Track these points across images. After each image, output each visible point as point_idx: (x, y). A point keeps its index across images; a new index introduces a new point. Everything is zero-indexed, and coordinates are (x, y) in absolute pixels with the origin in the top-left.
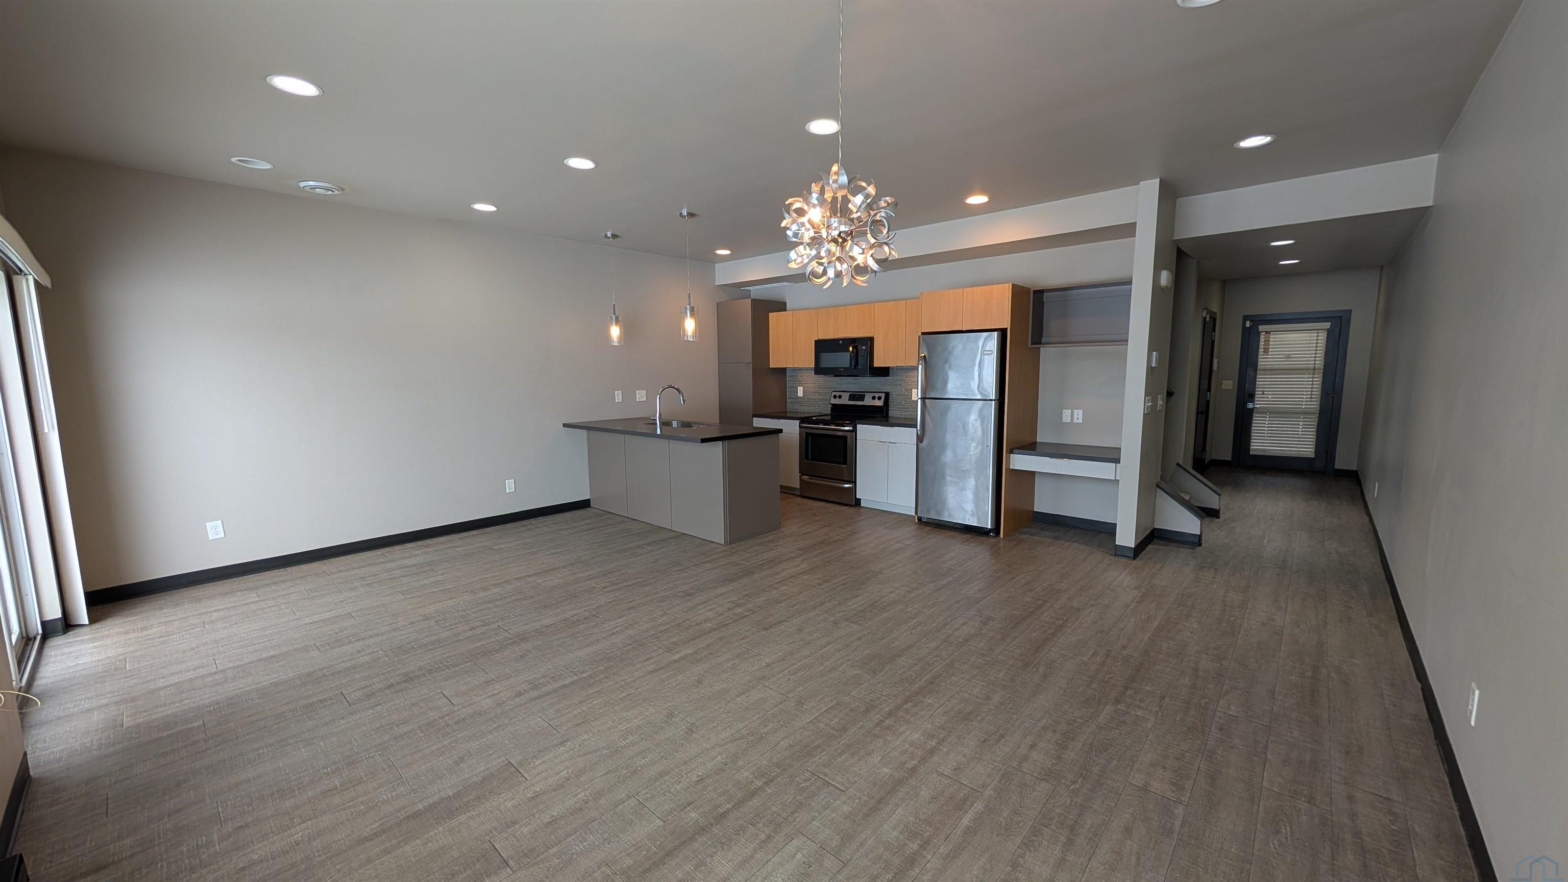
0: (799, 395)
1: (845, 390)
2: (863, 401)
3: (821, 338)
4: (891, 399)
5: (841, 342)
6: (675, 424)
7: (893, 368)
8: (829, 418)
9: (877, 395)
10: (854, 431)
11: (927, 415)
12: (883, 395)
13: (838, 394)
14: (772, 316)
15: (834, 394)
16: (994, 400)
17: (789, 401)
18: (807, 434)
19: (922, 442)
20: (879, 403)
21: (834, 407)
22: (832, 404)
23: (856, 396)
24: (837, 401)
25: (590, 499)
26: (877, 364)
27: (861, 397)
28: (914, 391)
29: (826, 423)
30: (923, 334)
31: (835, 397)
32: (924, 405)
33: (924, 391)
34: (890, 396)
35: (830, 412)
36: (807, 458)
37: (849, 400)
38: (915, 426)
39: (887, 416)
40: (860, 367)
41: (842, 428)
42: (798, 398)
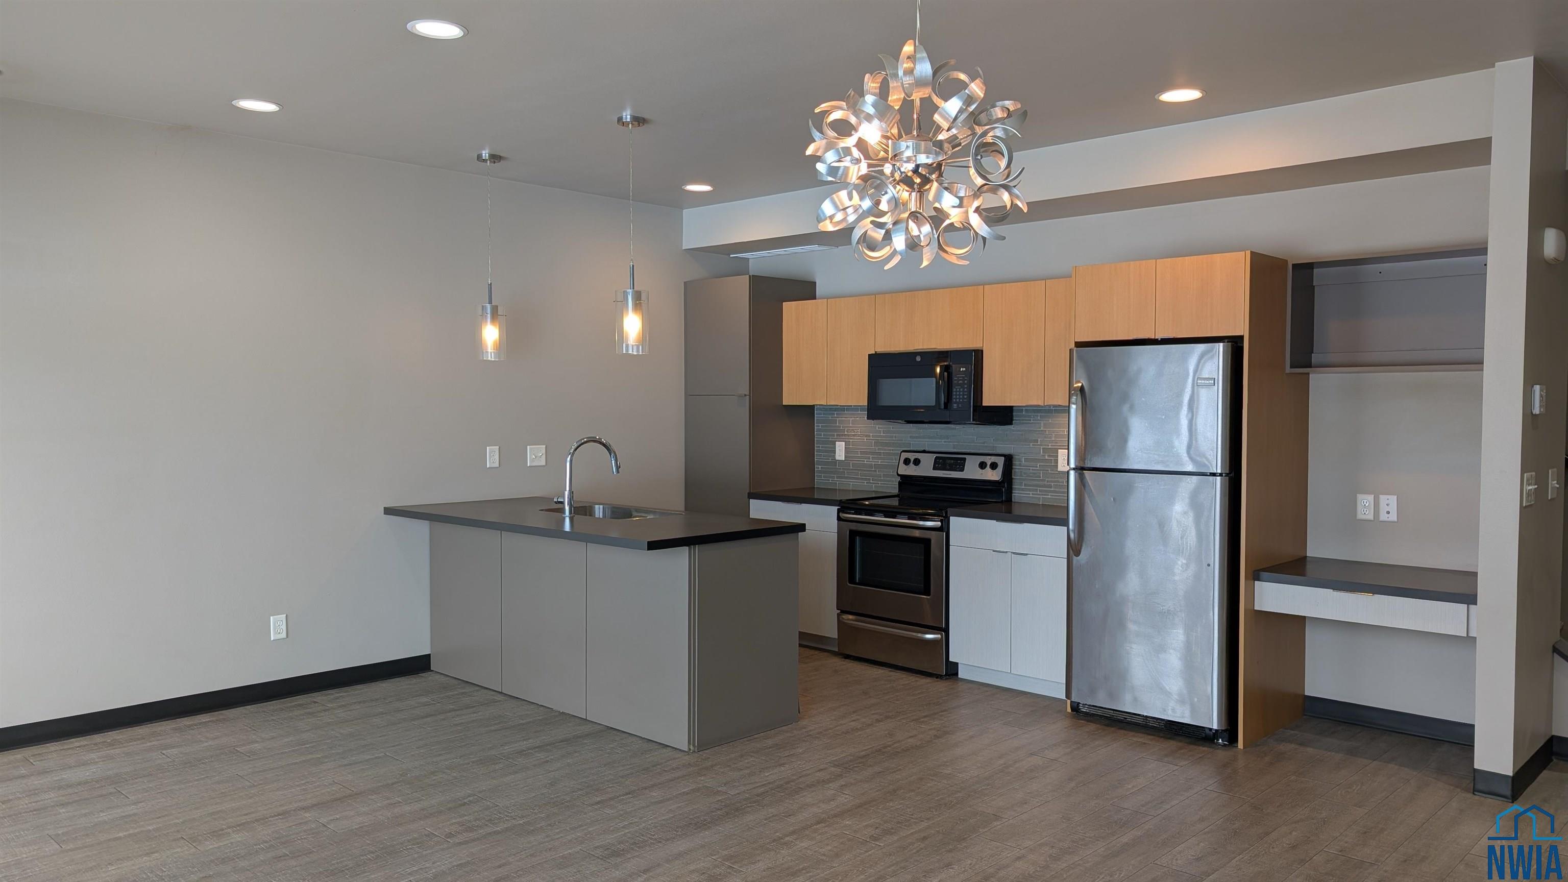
0: (837, 458)
1: (927, 449)
2: (962, 470)
3: (881, 349)
4: (1017, 468)
5: (918, 359)
6: (599, 511)
7: (1020, 409)
8: (895, 502)
9: (989, 460)
10: (945, 528)
11: (1087, 500)
12: (1001, 461)
13: (912, 456)
14: (789, 308)
15: (905, 456)
16: (1221, 475)
17: (818, 467)
18: (853, 534)
19: (1078, 553)
20: (994, 475)
21: (906, 481)
22: (902, 476)
23: (948, 461)
24: (911, 470)
25: (430, 654)
26: (989, 400)
27: (958, 463)
28: (1062, 453)
29: (890, 512)
30: (1079, 345)
31: (907, 462)
32: (1081, 483)
33: (1081, 454)
34: (1016, 462)
35: (896, 491)
36: (852, 580)
37: (934, 469)
38: (1064, 522)
39: (1009, 500)
40: (955, 406)
41: (921, 523)
42: (835, 462)
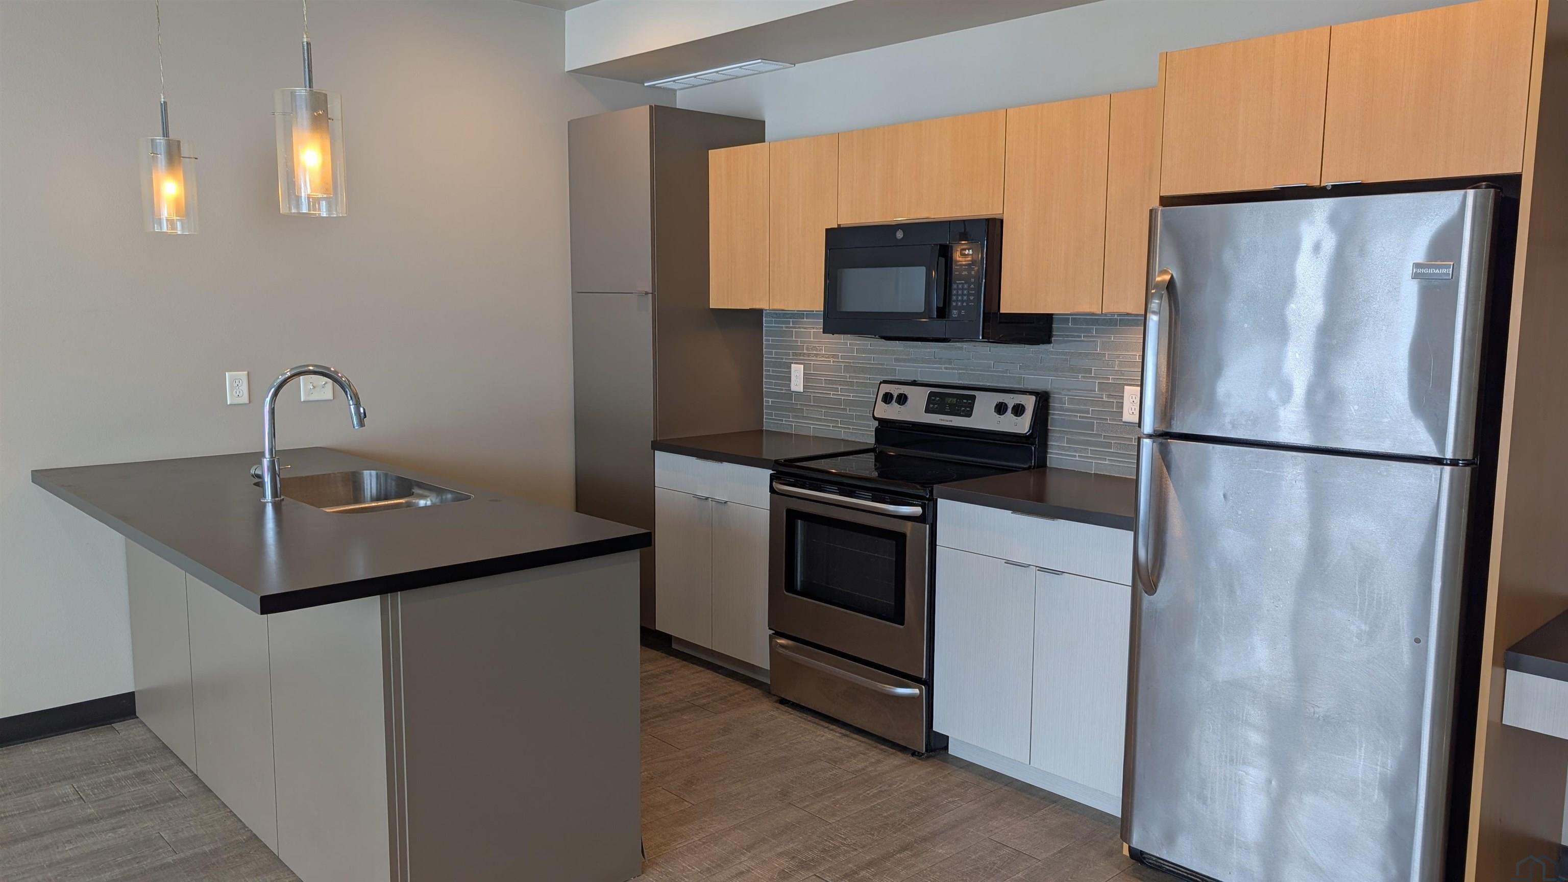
0: (794, 388)
1: (919, 379)
2: (969, 414)
3: (847, 220)
4: (1056, 415)
5: (900, 235)
7: (1065, 318)
8: (865, 466)
9: (1011, 400)
10: (929, 518)
11: (1172, 494)
12: (1029, 402)
13: (895, 390)
14: (718, 158)
15: (885, 388)
16: (1454, 463)
17: (768, 401)
19: (1152, 588)
20: (1022, 425)
21: (885, 428)
22: (881, 421)
23: (949, 400)
25: (133, 693)
26: (1010, 303)
27: (965, 406)
28: (1131, 393)
29: (848, 486)
30: (1167, 201)
31: (887, 398)
32: (1164, 458)
33: (1166, 409)
34: (1053, 404)
35: (871, 440)
36: (790, 586)
37: (927, 410)
38: (1128, 523)
39: (1042, 464)
40: (955, 313)
41: (891, 508)
42: (790, 394)
